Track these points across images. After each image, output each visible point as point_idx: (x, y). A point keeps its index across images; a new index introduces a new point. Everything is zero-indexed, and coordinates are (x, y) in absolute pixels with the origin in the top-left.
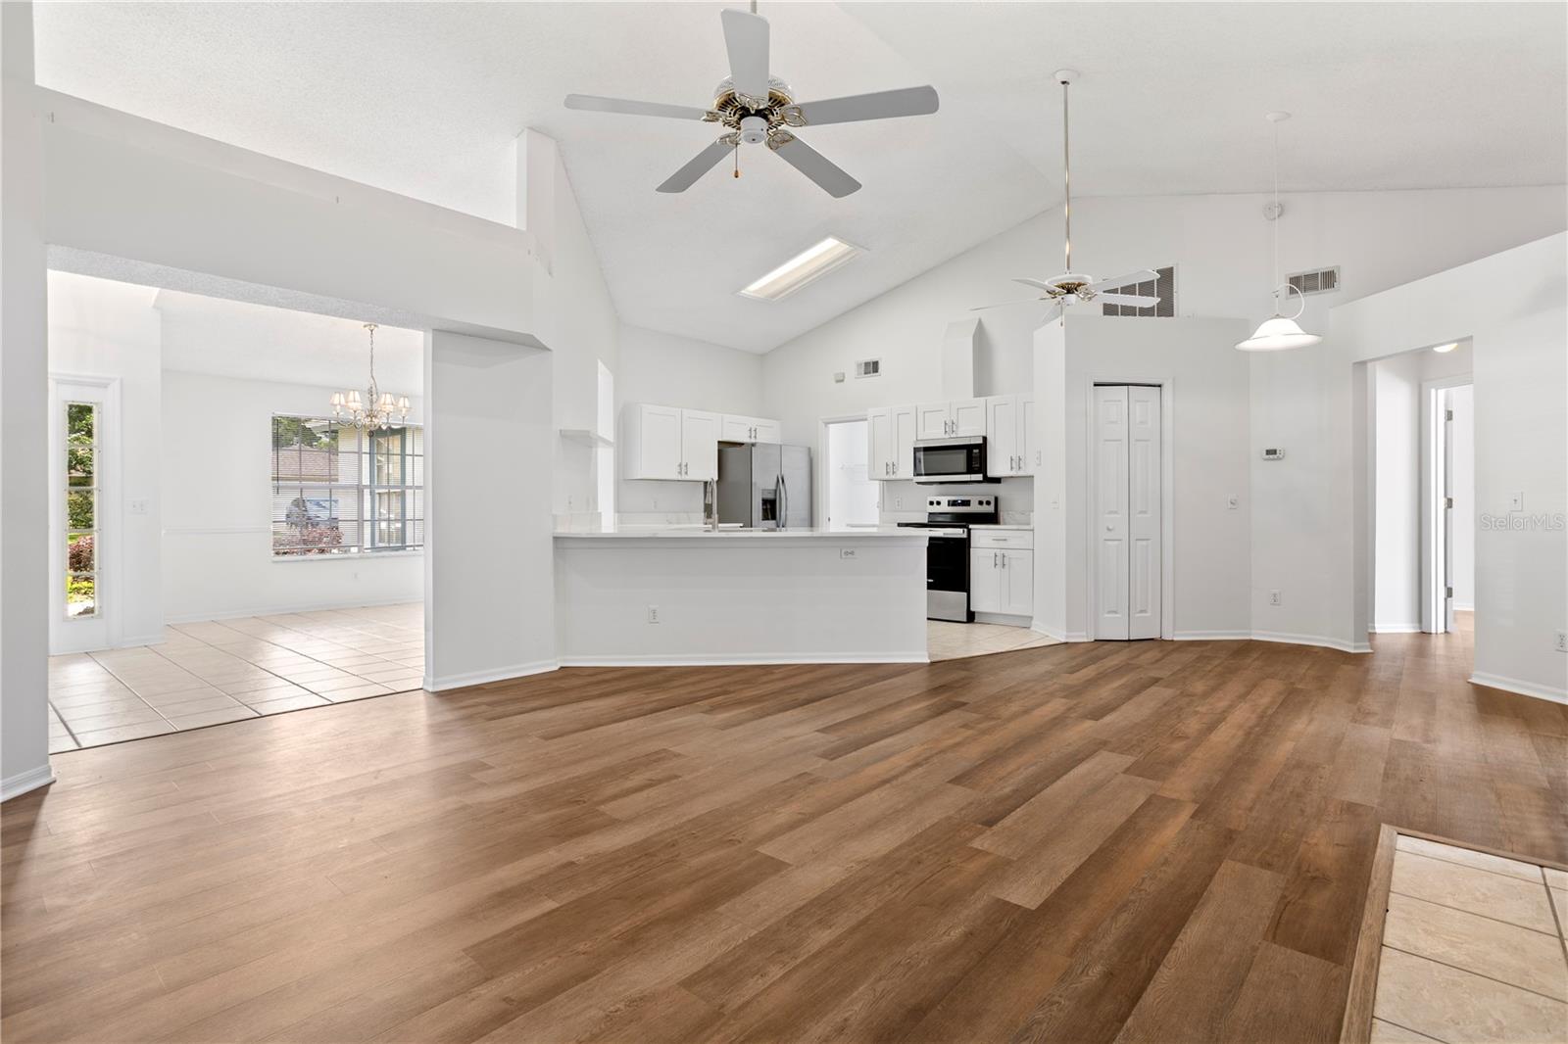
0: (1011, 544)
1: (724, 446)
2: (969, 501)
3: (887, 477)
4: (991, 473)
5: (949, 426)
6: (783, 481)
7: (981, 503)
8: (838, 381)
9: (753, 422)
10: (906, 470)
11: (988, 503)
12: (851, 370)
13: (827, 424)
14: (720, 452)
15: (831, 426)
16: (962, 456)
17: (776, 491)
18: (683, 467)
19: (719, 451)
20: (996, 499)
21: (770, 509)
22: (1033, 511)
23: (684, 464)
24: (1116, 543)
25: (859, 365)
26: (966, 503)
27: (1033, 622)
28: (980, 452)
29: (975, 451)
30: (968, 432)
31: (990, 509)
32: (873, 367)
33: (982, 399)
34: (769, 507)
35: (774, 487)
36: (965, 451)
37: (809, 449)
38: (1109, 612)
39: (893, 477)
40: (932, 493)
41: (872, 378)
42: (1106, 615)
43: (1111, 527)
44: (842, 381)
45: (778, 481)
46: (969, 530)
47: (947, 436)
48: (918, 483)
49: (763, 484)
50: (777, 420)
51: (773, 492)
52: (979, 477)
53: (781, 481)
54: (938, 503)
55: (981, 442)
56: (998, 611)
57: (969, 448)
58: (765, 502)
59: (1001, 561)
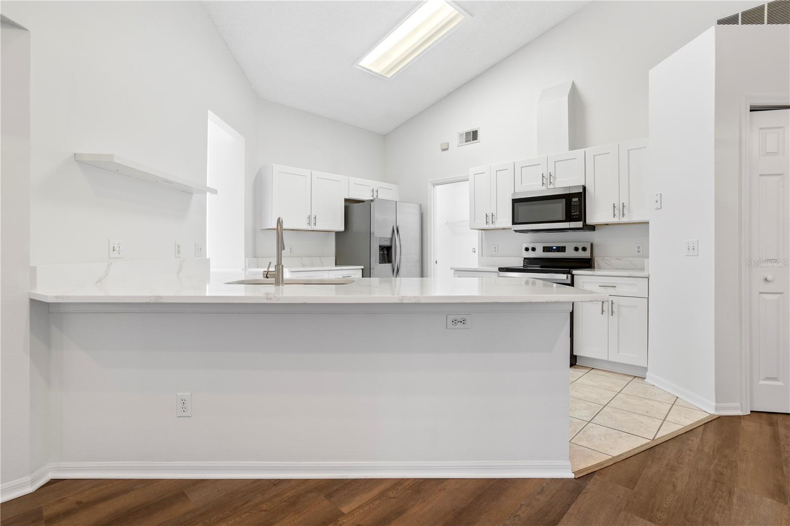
0: (619, 290)
1: (349, 202)
2: (565, 247)
3: (486, 227)
4: (589, 221)
5: (548, 178)
6: (398, 231)
7: (576, 249)
8: (444, 150)
9: (375, 184)
10: (505, 219)
11: (584, 249)
12: (454, 140)
13: (435, 185)
14: (346, 208)
15: (438, 187)
16: (561, 205)
17: (391, 239)
18: (311, 219)
19: (345, 206)
20: (592, 245)
21: (387, 253)
22: (648, 257)
23: (313, 217)
24: (774, 297)
25: (461, 135)
26: (562, 249)
27: (648, 374)
28: (580, 200)
29: (574, 200)
30: (566, 182)
31: (586, 255)
32: (474, 135)
33: (580, 152)
34: (386, 252)
35: (390, 236)
36: (564, 200)
37: (421, 205)
38: (768, 379)
39: (491, 226)
40: (526, 240)
41: (473, 145)
42: (762, 382)
43: (769, 278)
44: (447, 149)
45: (393, 231)
46: (573, 276)
47: (544, 188)
48: (516, 231)
49: (381, 234)
50: (397, 184)
51: (389, 240)
52: (579, 224)
53: (396, 231)
54: (534, 249)
55: (581, 190)
56: (605, 358)
57: (567, 198)
58: (382, 248)
59: (609, 308)
